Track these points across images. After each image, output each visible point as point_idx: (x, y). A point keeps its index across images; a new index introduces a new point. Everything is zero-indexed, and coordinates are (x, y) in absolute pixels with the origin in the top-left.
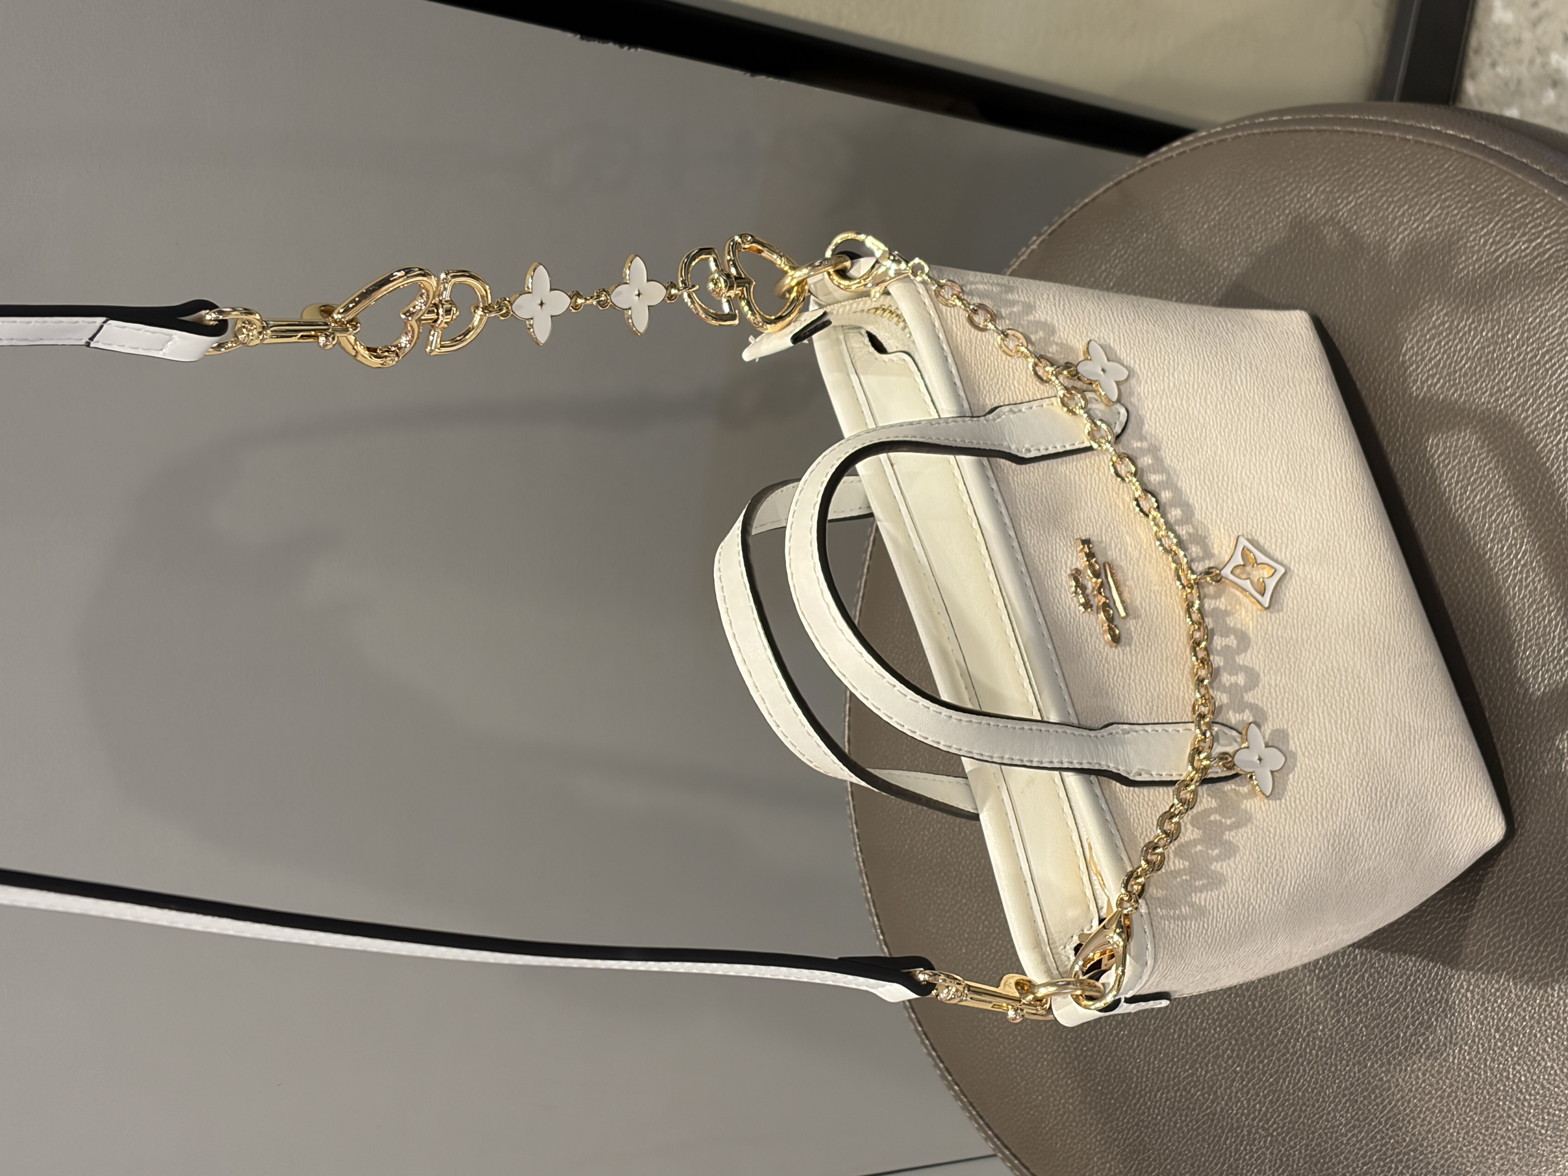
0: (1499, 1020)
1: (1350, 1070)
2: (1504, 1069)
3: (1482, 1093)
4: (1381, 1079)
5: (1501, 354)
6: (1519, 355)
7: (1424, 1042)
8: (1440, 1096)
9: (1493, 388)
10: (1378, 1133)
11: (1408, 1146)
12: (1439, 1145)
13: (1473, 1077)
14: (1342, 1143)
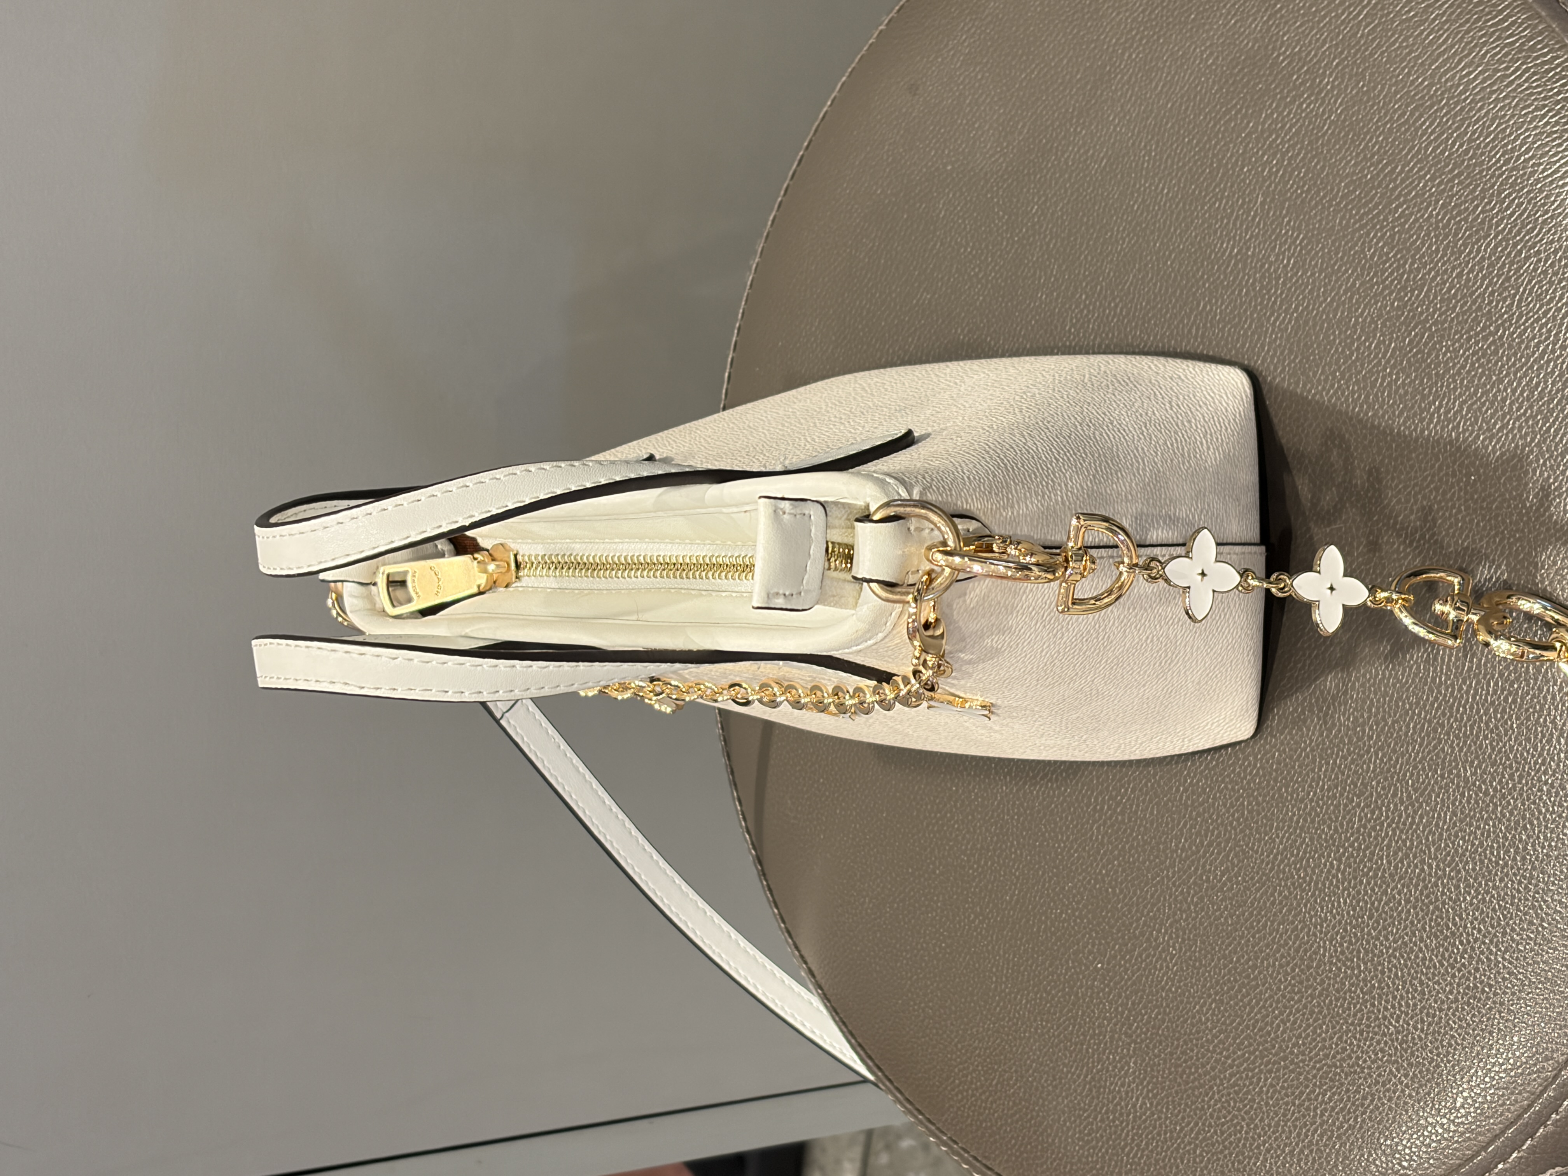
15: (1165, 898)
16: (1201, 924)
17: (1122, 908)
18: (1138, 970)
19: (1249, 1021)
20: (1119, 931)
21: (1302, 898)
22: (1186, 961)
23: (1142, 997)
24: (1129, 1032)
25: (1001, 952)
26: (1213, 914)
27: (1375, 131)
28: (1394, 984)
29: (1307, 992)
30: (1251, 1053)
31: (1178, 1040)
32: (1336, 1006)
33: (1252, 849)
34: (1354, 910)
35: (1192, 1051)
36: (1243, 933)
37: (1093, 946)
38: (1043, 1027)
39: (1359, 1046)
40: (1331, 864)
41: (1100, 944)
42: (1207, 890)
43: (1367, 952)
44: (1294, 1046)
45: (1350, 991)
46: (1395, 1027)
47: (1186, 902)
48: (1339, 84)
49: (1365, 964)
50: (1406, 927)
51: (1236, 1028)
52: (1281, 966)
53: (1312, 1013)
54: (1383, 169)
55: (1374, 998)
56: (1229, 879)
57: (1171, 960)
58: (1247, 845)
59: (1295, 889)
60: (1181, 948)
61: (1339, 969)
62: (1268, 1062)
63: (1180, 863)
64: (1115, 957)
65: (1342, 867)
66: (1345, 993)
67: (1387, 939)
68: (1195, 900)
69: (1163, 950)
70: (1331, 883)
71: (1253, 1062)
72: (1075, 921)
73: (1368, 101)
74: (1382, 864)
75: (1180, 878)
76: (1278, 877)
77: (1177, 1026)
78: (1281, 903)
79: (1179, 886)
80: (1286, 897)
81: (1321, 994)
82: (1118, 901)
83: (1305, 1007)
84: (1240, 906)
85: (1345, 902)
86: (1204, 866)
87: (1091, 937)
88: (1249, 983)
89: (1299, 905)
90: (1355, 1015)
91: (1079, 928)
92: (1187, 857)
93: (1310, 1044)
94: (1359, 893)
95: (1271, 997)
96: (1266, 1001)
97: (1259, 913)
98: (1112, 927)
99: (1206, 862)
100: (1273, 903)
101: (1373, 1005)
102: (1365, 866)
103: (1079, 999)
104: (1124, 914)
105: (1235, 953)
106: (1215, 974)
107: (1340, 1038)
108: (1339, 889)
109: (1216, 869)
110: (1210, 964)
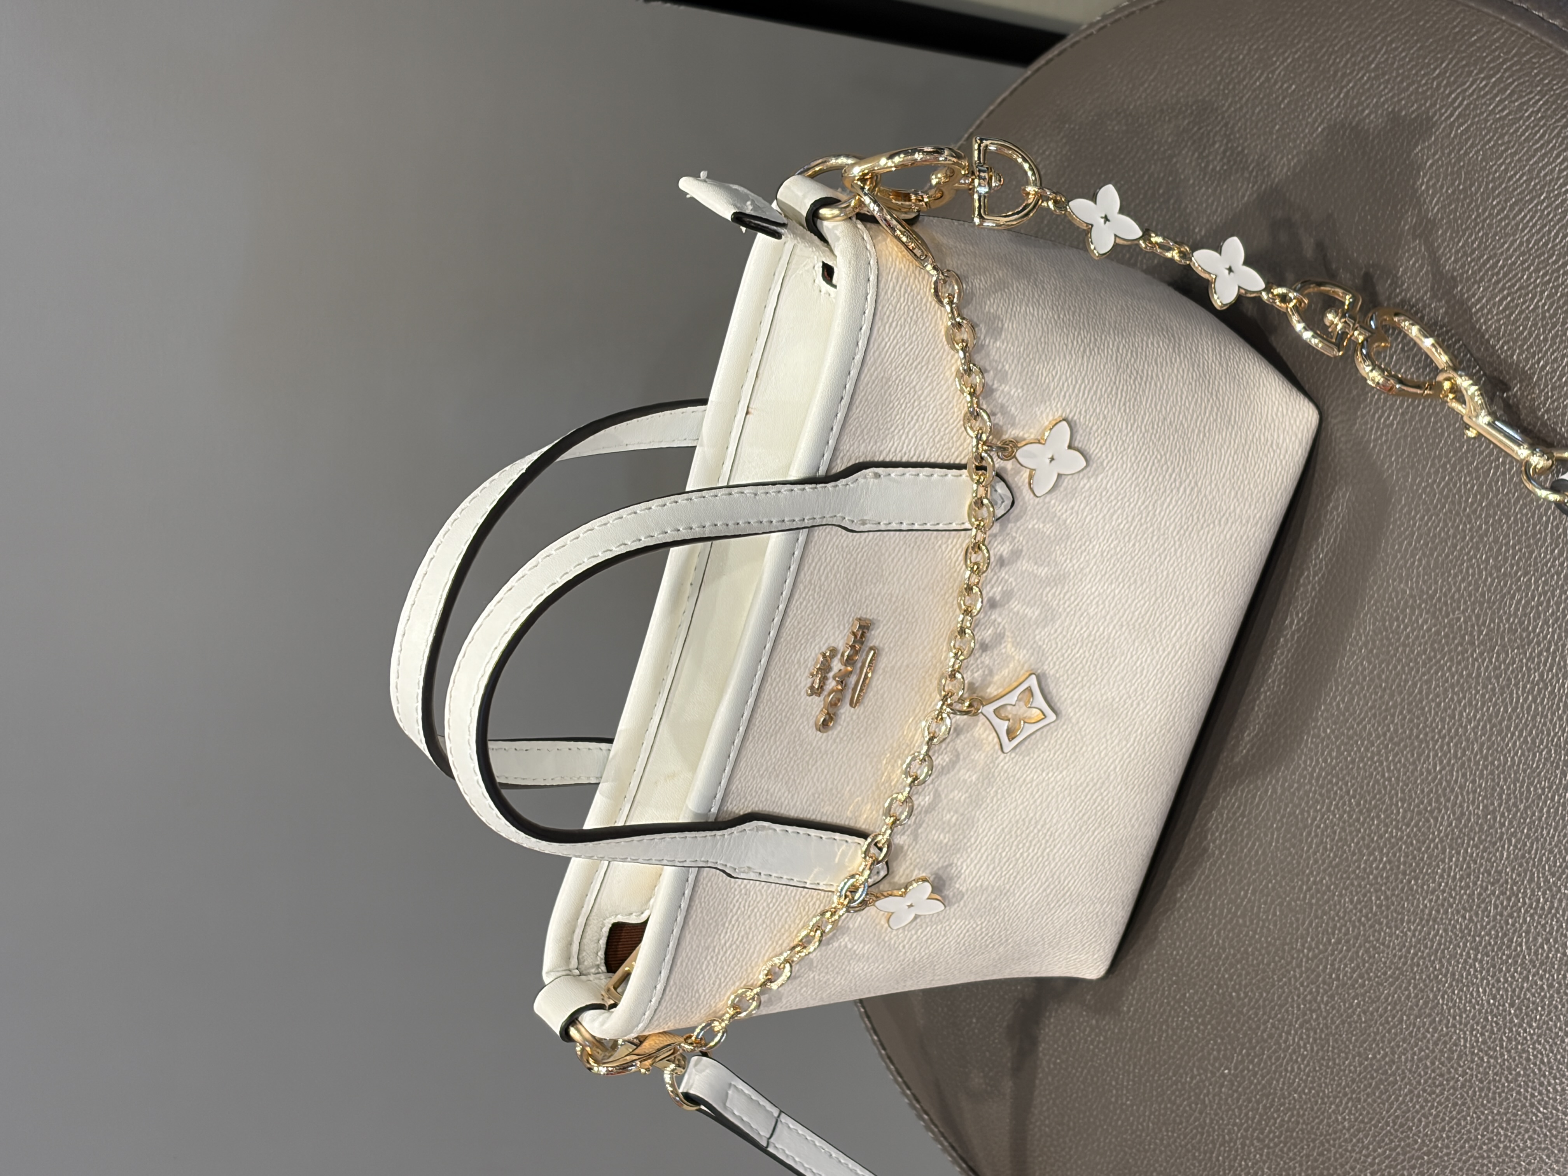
0: (1514, 991)
1: (1350, 1065)
2: (1524, 1051)
3: (1500, 1081)
4: (1385, 1072)
5: (1464, 212)
6: (1484, 211)
7: (1430, 1024)
8: (1453, 1087)
9: (1457, 252)
10: (1386, 1135)
11: (1420, 1149)
12: (1455, 1145)
13: (1488, 1062)
14: (1346, 1150)
15: (1293, 998)
16: (1333, 1022)
17: (1248, 1011)
18: (1268, 1073)
19: (1389, 1117)
20: (1245, 1035)
21: (1439, 990)
22: (1319, 1061)
23: (1273, 1100)
24: (1261, 1136)
25: (1120, 1064)
26: (1345, 1011)
27: (1475, 227)
28: (1540, 1069)
29: (1448, 1084)
30: (1391, 1150)
31: (1314, 1141)
32: (1480, 1096)
33: (1383, 944)
34: (1494, 998)
35: (1329, 1151)
36: (1378, 1029)
37: (1219, 1051)
38: (1169, 1138)
39: (1506, 1136)
40: (1468, 953)
41: (1226, 1049)
42: (1337, 987)
43: (1510, 1040)
44: (1437, 1139)
45: (1494, 1080)
46: (1543, 1114)
47: (1316, 1002)
48: (1435, 184)
49: (1509, 1052)
50: (1549, 1013)
51: (1376, 1126)
52: (1420, 1060)
53: (1455, 1105)
54: (1484, 264)
55: (1520, 1086)
56: (1361, 976)
57: (1303, 1060)
58: (1378, 940)
59: (1431, 981)
60: (1312, 1049)
61: (1482, 1060)
62: (1412, 1158)
63: (1307, 962)
64: (1242, 1061)
65: (1479, 956)
66: (1489, 1083)
67: (1531, 1026)
68: (1325, 999)
69: (1294, 1052)
70: (1469, 973)
71: (1395, 1160)
72: (1198, 1028)
73: (1465, 198)
74: (1522, 950)
75: (1308, 977)
76: (1412, 970)
77: (1312, 1128)
78: (1416, 996)
79: (1308, 986)
80: (1422, 991)
81: (1463, 1086)
82: (1244, 1005)
83: (1447, 1099)
84: (1373, 1002)
85: (1485, 992)
86: (1332, 965)
87: (1216, 1042)
88: (1386, 1080)
89: (1435, 997)
90: (1501, 1104)
91: (1203, 1034)
92: (1315, 956)
93: (1455, 1136)
94: (1498, 981)
95: (1411, 1092)
96: (1406, 1095)
97: (1394, 1008)
98: (1237, 1032)
99: (1335, 960)
100: (1408, 997)
101: (1519, 1093)
102: (1503, 954)
103: (1206, 1107)
104: (1250, 1018)
105: (1371, 1050)
106: (1350, 1071)
107: (1486, 1129)
108: (1477, 978)
109: (1346, 966)
110: (1344, 1063)
